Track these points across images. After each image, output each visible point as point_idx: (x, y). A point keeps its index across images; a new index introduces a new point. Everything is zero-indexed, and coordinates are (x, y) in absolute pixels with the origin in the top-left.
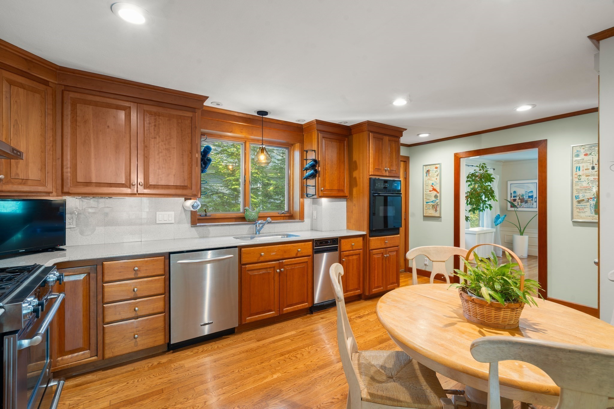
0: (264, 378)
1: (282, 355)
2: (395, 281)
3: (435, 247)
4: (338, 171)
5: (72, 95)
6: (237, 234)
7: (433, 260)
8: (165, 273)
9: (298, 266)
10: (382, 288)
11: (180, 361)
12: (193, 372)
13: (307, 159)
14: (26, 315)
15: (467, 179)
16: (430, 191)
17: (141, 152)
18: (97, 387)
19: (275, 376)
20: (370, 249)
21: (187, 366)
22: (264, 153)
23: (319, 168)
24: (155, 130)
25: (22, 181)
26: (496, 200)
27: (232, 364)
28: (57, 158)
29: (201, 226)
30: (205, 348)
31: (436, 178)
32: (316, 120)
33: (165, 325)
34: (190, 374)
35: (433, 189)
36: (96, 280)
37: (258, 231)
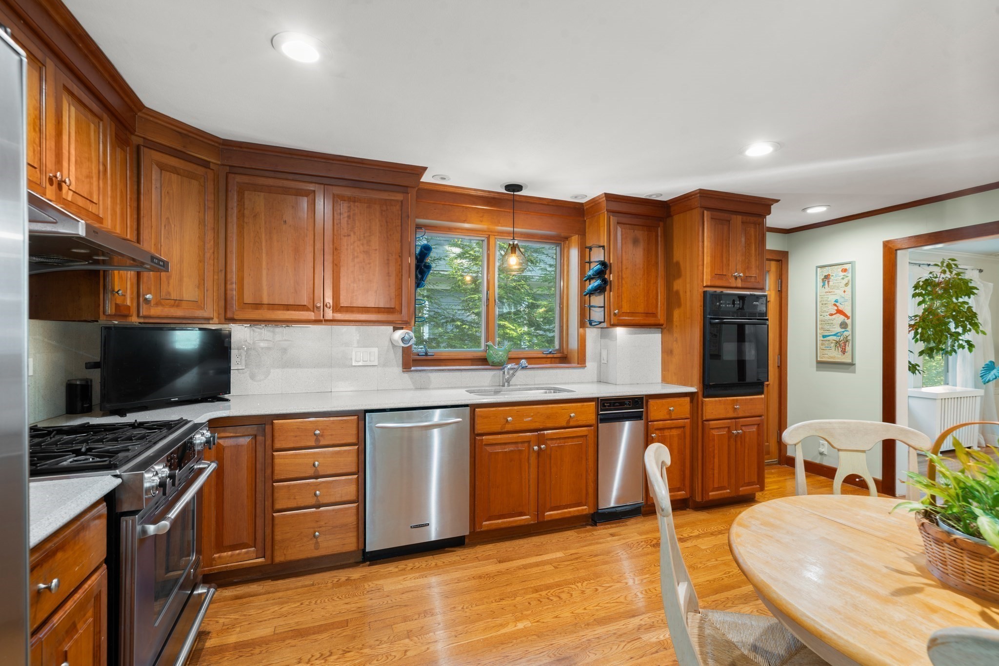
0: (502, 626)
1: (536, 590)
2: (755, 479)
3: (845, 423)
4: (646, 281)
5: (239, 179)
6: (473, 385)
7: (839, 448)
8: (358, 442)
9: (570, 443)
10: (728, 491)
11: (379, 579)
12: (394, 600)
13: (591, 261)
14: (148, 490)
15: (915, 290)
16: (831, 315)
17: (329, 258)
18: (262, 603)
19: (520, 625)
20: (704, 419)
21: (387, 589)
22: (515, 253)
23: (611, 275)
24: (348, 224)
25: (175, 303)
26: (982, 331)
27: (454, 595)
28: (220, 270)
29: (417, 371)
30: (417, 565)
31: (843, 289)
32: (605, 194)
33: (358, 521)
34: (390, 602)
35: (836, 310)
36: (264, 447)
37: (507, 382)
